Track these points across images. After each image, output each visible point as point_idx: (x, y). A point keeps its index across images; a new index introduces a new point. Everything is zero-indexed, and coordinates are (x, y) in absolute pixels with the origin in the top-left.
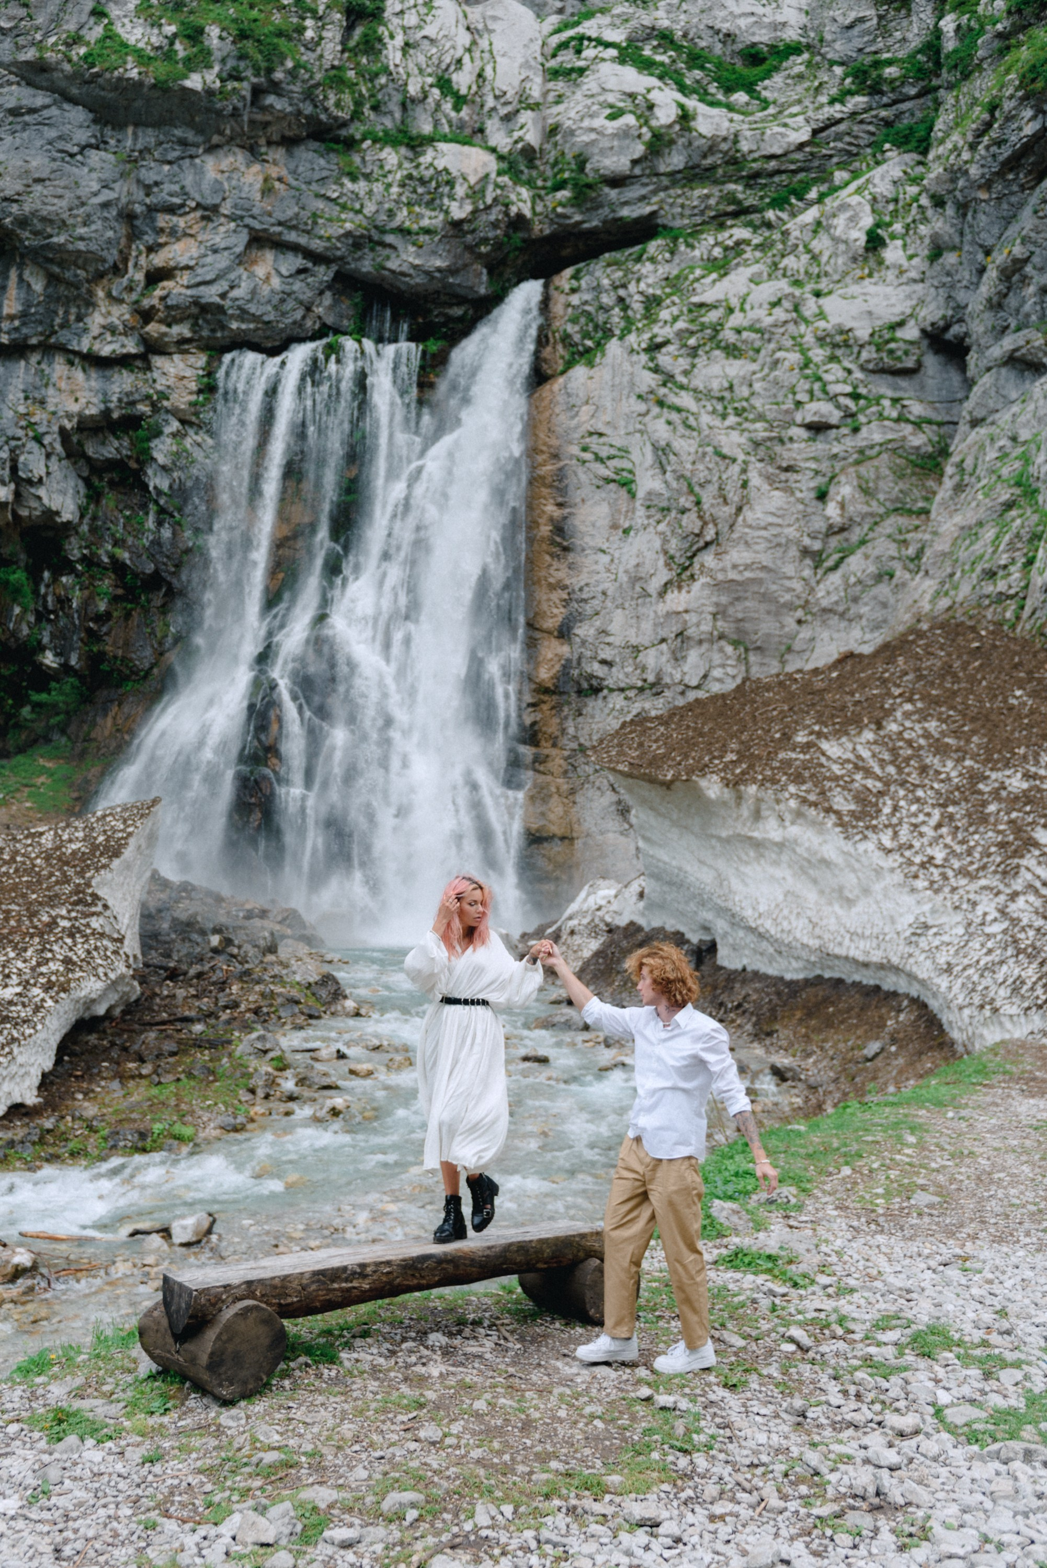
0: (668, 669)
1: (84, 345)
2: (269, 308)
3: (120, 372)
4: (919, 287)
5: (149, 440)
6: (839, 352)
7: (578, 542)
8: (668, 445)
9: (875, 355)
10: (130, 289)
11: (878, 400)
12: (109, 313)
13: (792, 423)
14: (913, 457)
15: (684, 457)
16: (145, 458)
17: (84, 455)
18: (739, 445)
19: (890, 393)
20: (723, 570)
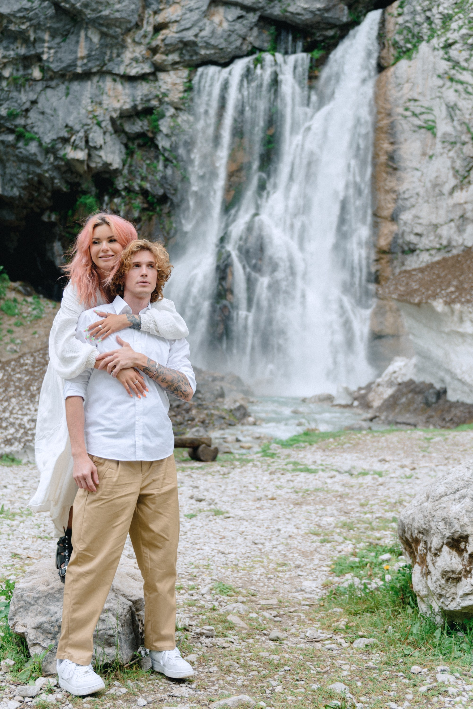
0: (455, 237)
1: (121, 70)
2: (222, 40)
3: (141, 84)
5: (158, 120)
7: (402, 165)
8: (455, 105)
10: (145, 36)
12: (134, 51)
15: (465, 111)
16: (156, 130)
17: (123, 131)
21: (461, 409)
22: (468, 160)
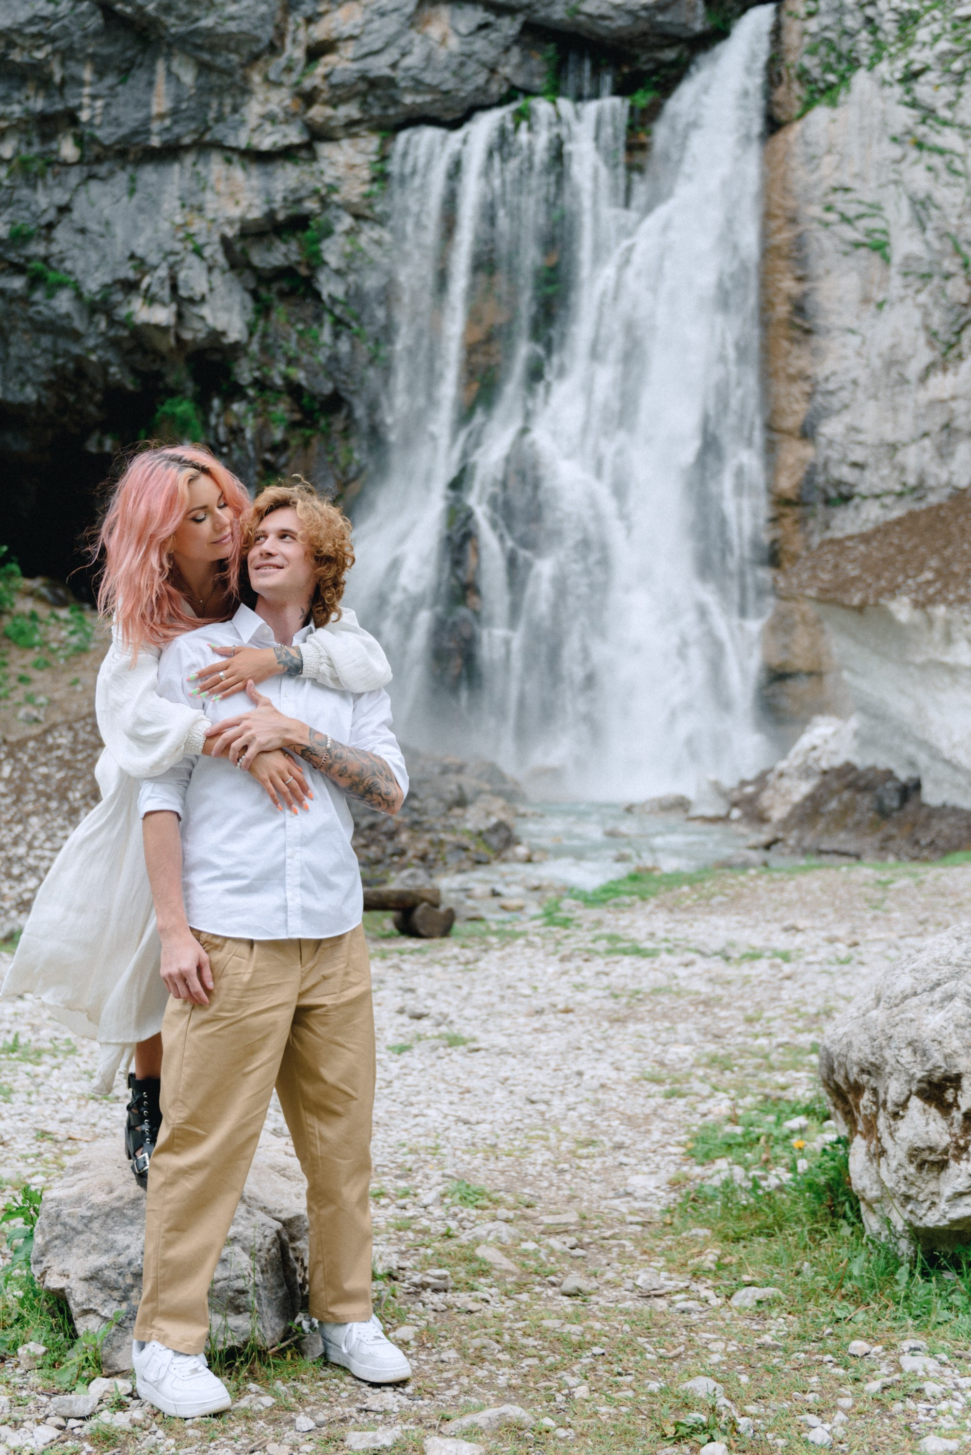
0: (933, 468)
1: (242, 139)
2: (447, 75)
3: (283, 166)
5: (318, 241)
8: (929, 197)
10: (289, 69)
12: (267, 101)
15: (948, 210)
16: (315, 262)
17: (249, 265)
21: (952, 820)
22: (956, 310)
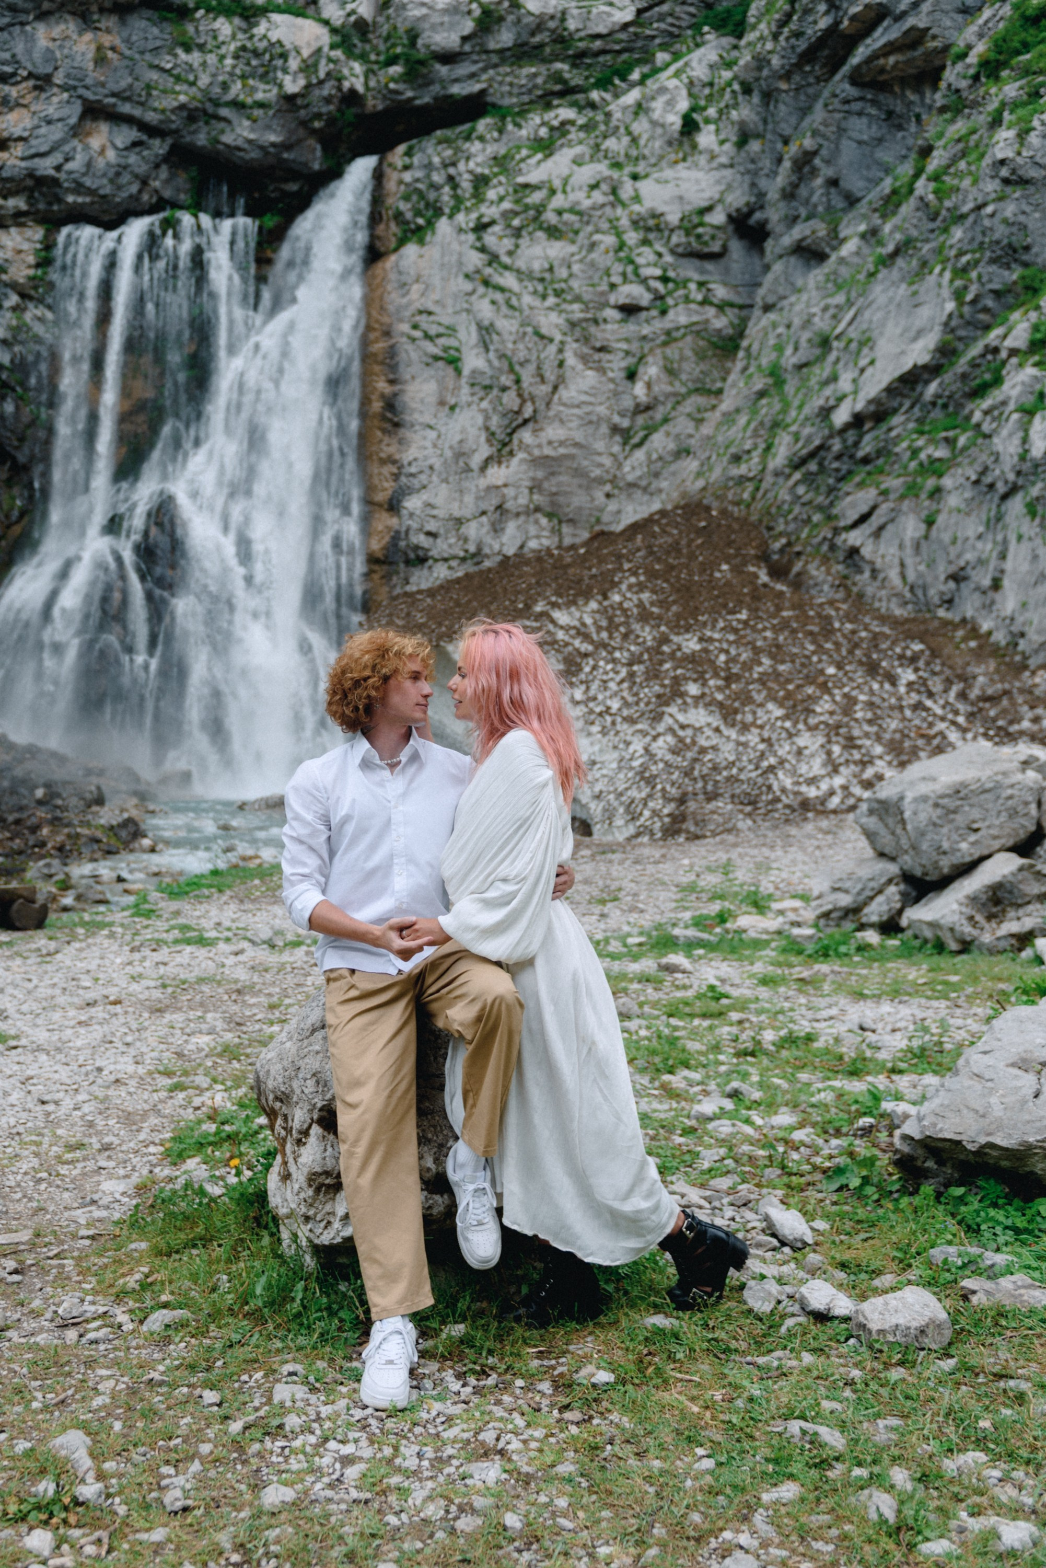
0: (488, 540)
2: (105, 181)
4: (728, 173)
6: (651, 236)
7: (407, 418)
8: (492, 325)
9: (683, 240)
11: (685, 283)
13: (606, 304)
14: (715, 339)
15: (506, 336)
18: (557, 326)
19: (696, 277)
20: (540, 446)
22: (508, 416)
